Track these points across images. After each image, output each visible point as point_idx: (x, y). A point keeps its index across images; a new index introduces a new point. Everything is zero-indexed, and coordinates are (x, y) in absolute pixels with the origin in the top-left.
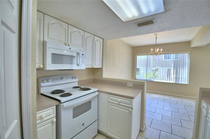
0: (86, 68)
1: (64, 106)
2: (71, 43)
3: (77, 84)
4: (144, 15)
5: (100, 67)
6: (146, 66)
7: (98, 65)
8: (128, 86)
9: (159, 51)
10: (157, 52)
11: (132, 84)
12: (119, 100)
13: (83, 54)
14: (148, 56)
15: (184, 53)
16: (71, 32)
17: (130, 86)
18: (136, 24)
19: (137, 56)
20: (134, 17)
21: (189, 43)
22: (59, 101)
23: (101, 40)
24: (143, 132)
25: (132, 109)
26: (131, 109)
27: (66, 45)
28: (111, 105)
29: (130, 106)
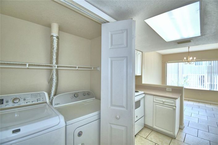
5: (140, 75)
6: (177, 73)
8: (167, 90)
9: (193, 59)
10: (190, 60)
11: (171, 89)
17: (169, 90)
18: (176, 43)
19: (167, 64)
23: (141, 53)
24: (183, 129)
25: (176, 107)
26: (174, 107)
28: (156, 104)
29: (174, 105)
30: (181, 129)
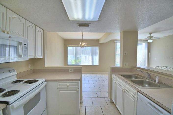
0: (29, 59)
1: (15, 107)
2: (10, 30)
3: (16, 78)
4: (86, 19)
5: (42, 57)
7: (39, 55)
8: (70, 71)
9: (85, 45)
10: (83, 45)
11: (73, 70)
12: (68, 84)
13: (25, 44)
14: (76, 47)
15: (93, 47)
16: (10, 18)
17: (71, 71)
18: (78, 24)
19: (68, 47)
20: (78, 19)
21: (98, 40)
22: (7, 103)
23: (42, 31)
25: (79, 88)
27: (4, 32)
28: (60, 91)
29: (77, 87)
30: (81, 103)
